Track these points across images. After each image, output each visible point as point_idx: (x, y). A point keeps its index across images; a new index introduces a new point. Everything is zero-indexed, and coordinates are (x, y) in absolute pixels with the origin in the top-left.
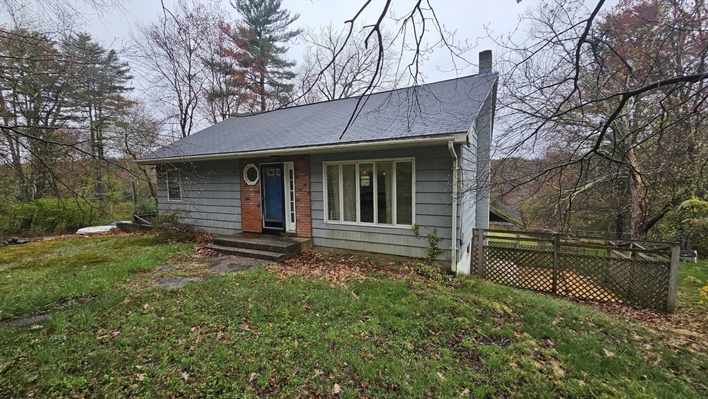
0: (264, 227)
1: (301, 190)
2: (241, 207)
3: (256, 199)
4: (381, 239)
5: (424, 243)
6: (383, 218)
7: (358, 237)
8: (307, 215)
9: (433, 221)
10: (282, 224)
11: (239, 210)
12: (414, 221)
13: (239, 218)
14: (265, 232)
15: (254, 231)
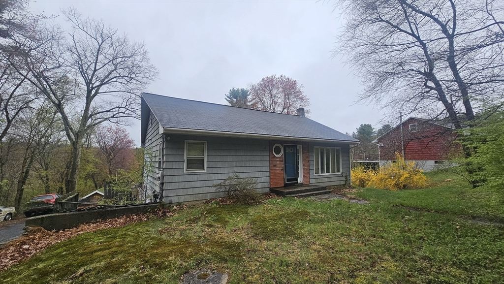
0: (286, 182)
1: (305, 160)
2: (270, 171)
3: (280, 166)
4: (333, 179)
5: (344, 178)
6: (333, 171)
7: (326, 180)
8: (307, 173)
9: (345, 170)
10: (296, 180)
11: (268, 174)
12: (341, 171)
13: (268, 179)
14: (286, 186)
15: (279, 186)
